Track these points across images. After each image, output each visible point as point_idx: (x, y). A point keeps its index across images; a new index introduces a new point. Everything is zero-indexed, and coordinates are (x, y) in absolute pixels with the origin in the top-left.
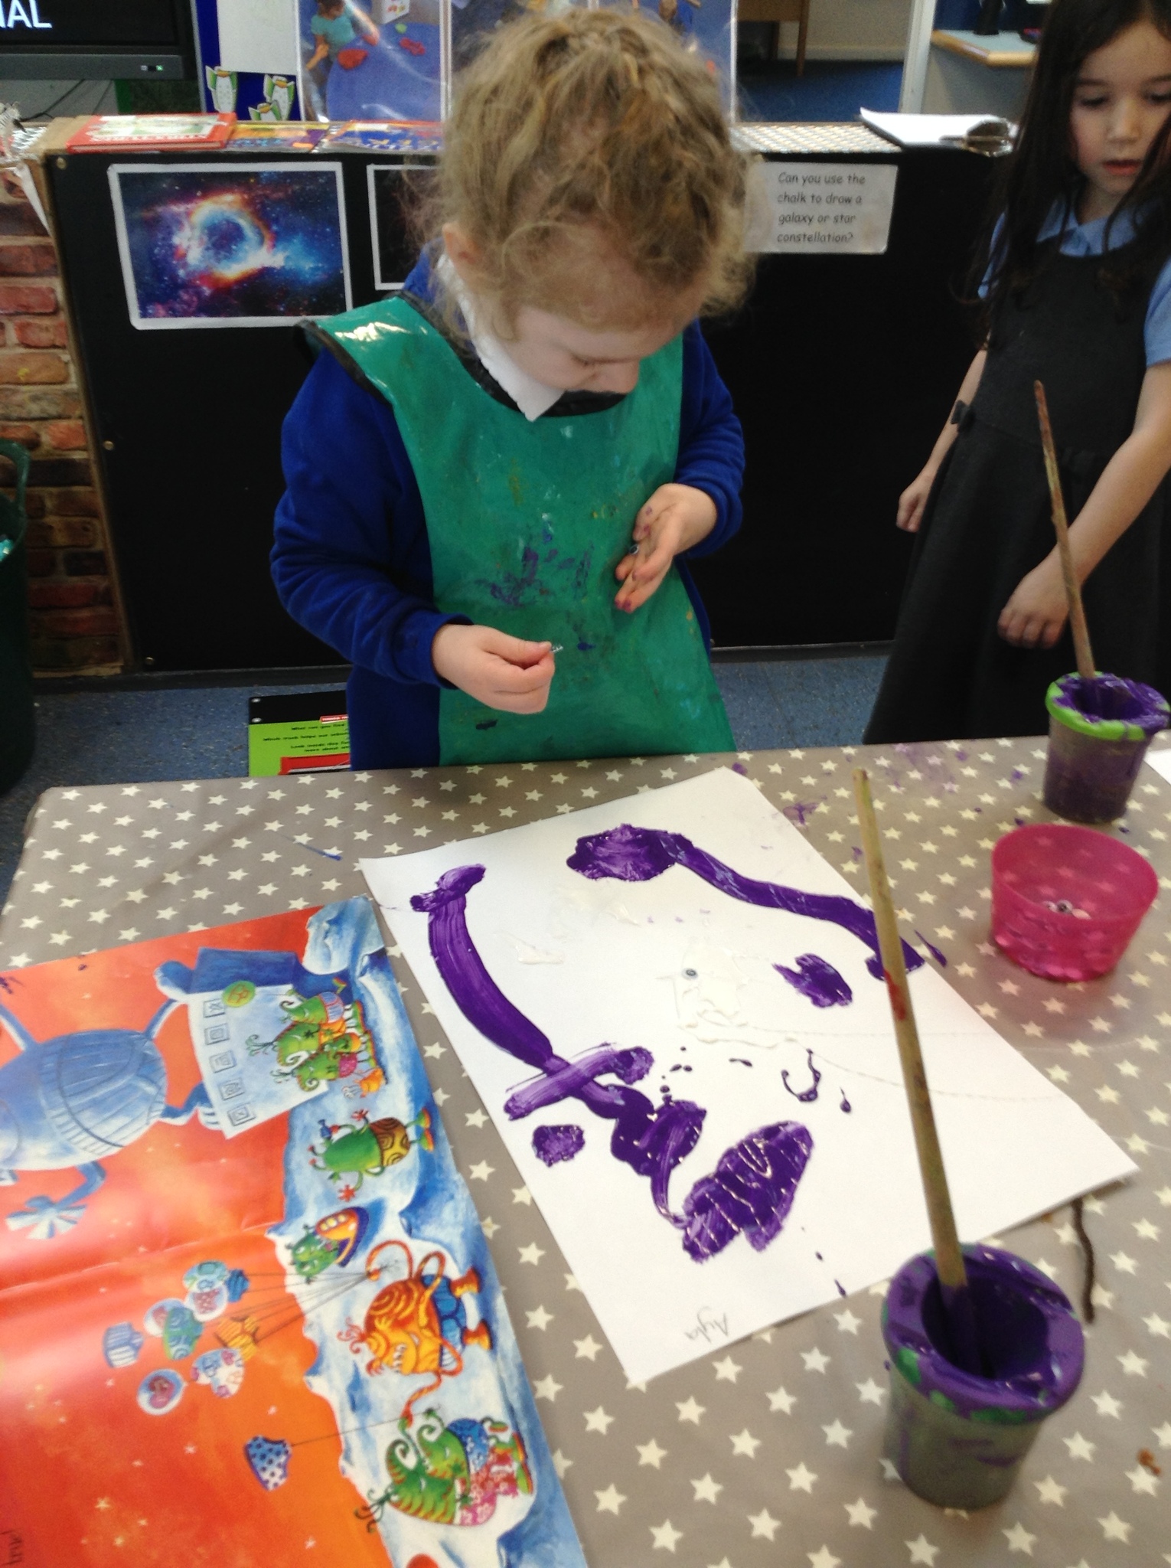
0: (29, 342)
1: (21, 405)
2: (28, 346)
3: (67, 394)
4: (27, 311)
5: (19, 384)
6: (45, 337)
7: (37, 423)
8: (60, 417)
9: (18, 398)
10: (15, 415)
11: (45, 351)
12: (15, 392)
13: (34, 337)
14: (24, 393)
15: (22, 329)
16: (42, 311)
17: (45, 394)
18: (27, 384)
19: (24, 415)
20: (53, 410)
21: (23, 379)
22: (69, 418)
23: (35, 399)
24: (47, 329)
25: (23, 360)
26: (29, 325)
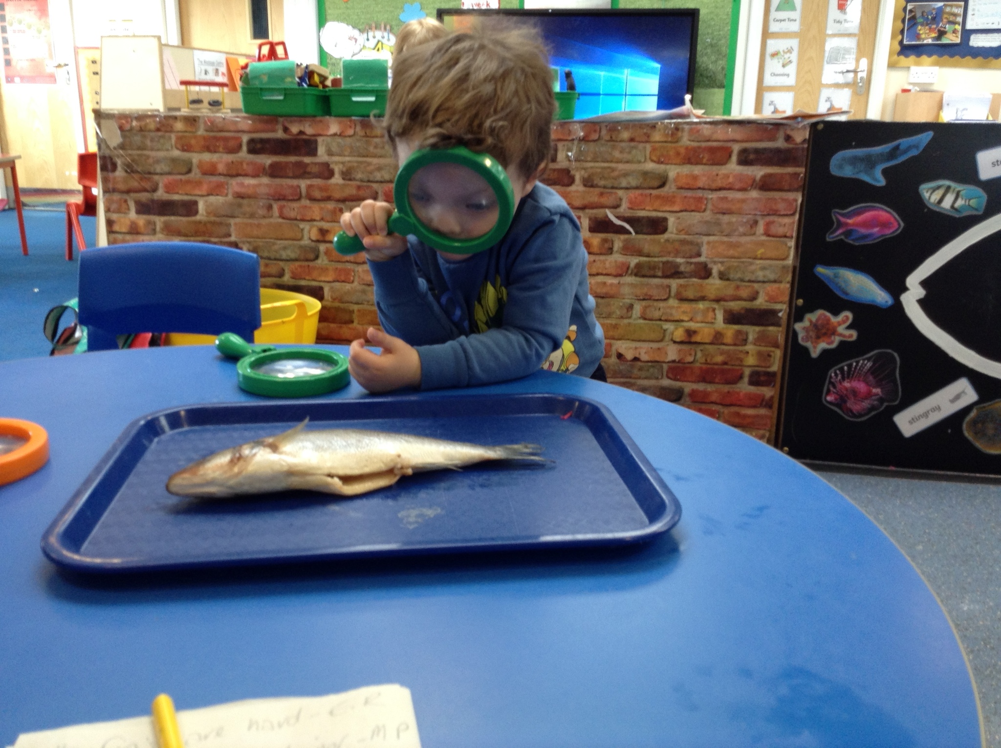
0: (770, 233)
1: (753, 272)
2: (769, 235)
3: (784, 267)
4: (775, 213)
5: (755, 258)
6: (781, 231)
7: (760, 284)
8: (775, 281)
9: (753, 267)
10: (747, 279)
11: (778, 239)
12: (751, 264)
13: (774, 230)
14: (757, 264)
15: (768, 224)
16: (785, 213)
17: (771, 266)
18: (761, 259)
19: (753, 278)
20: (772, 277)
21: (759, 256)
22: (781, 282)
23: (763, 268)
24: (785, 225)
25: (761, 244)
26: (773, 222)
